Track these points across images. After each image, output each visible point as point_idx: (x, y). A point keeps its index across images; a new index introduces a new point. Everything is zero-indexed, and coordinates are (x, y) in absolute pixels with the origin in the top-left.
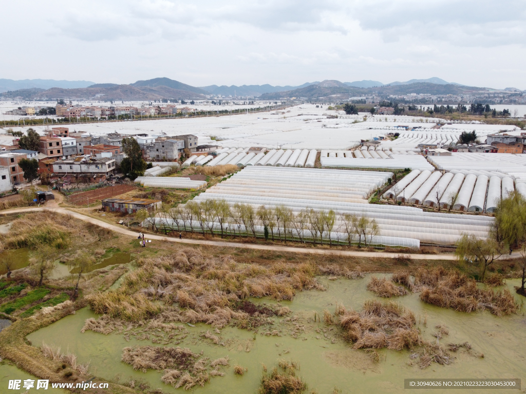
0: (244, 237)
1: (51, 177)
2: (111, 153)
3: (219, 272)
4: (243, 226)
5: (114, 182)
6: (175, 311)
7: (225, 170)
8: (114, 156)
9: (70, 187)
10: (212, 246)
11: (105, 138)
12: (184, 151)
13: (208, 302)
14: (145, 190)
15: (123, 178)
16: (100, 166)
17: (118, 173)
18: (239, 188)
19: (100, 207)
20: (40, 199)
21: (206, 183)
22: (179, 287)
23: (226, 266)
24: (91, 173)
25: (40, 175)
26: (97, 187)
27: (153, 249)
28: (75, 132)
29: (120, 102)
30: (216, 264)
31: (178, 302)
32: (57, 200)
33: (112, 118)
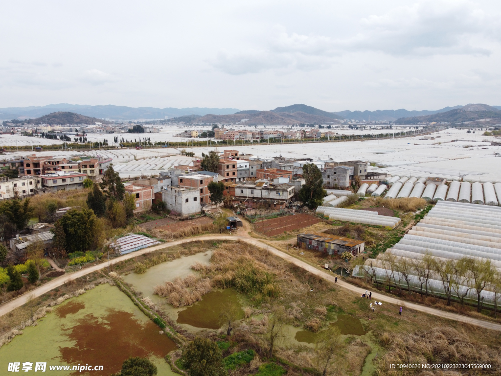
1: (234, 201)
2: (288, 179)
5: (294, 211)
7: (414, 205)
8: (291, 182)
9: (253, 213)
11: (274, 162)
16: (281, 193)
21: (400, 220)
24: (271, 199)
25: (224, 199)
26: (278, 215)
28: (243, 155)
29: (263, 127)
32: (245, 228)
33: (263, 141)
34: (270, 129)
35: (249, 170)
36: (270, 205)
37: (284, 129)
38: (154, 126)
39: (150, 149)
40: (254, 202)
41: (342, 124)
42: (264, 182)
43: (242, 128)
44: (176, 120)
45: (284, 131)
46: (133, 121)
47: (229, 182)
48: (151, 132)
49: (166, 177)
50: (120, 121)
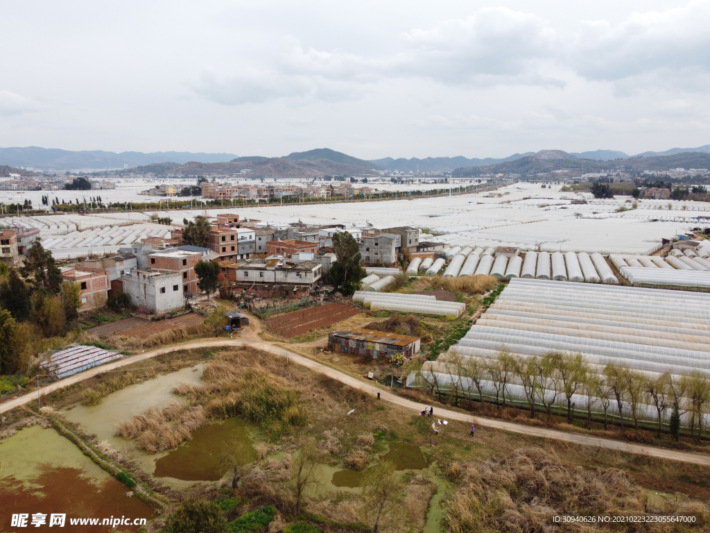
1: (234, 288)
2: (312, 254)
5: (322, 299)
7: (481, 284)
8: (316, 258)
9: (263, 304)
15: (333, 292)
16: (303, 274)
17: (324, 285)
20: (231, 326)
21: (464, 306)
24: (289, 283)
25: (220, 286)
26: (300, 306)
28: (246, 221)
29: (272, 180)
32: (253, 327)
33: (273, 200)
34: (282, 183)
35: (255, 242)
36: (287, 293)
37: (303, 183)
38: (106, 180)
39: (101, 215)
40: (264, 289)
41: (382, 176)
42: (278, 260)
43: (242, 182)
44: (141, 170)
45: (304, 186)
46: (72, 171)
47: (226, 261)
48: (101, 188)
49: (129, 256)
50: (51, 171)
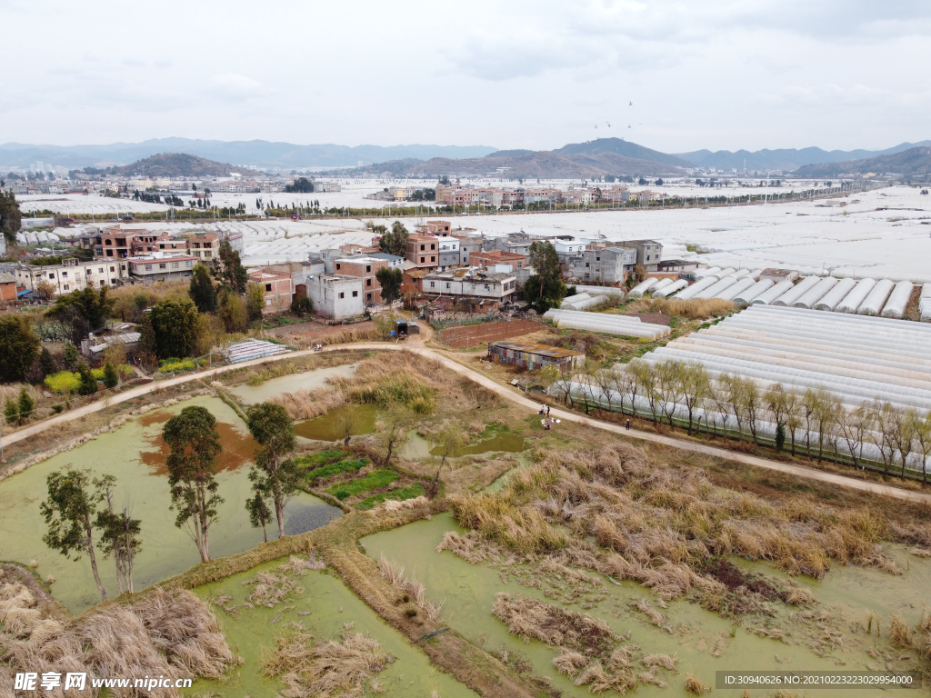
0: (733, 439)
1: (419, 299)
2: (511, 266)
3: (677, 497)
4: (732, 419)
5: (510, 315)
6: (588, 549)
7: (708, 309)
8: (515, 271)
9: (443, 316)
10: (668, 447)
11: (504, 241)
12: (634, 270)
13: (649, 546)
14: (559, 332)
15: (525, 309)
16: (491, 286)
17: (519, 300)
18: (733, 345)
19: (485, 353)
20: (399, 332)
21: (669, 329)
22: (601, 510)
23: (692, 488)
24: (477, 296)
25: (403, 295)
26: (483, 320)
27: (562, 435)
28: (460, 229)
29: (535, 181)
30: (672, 481)
31: (596, 535)
32: (423, 336)
33: (518, 207)
35: (458, 252)
36: (474, 306)
39: (316, 220)
45: (565, 189)
48: (324, 191)
50: (276, 170)
